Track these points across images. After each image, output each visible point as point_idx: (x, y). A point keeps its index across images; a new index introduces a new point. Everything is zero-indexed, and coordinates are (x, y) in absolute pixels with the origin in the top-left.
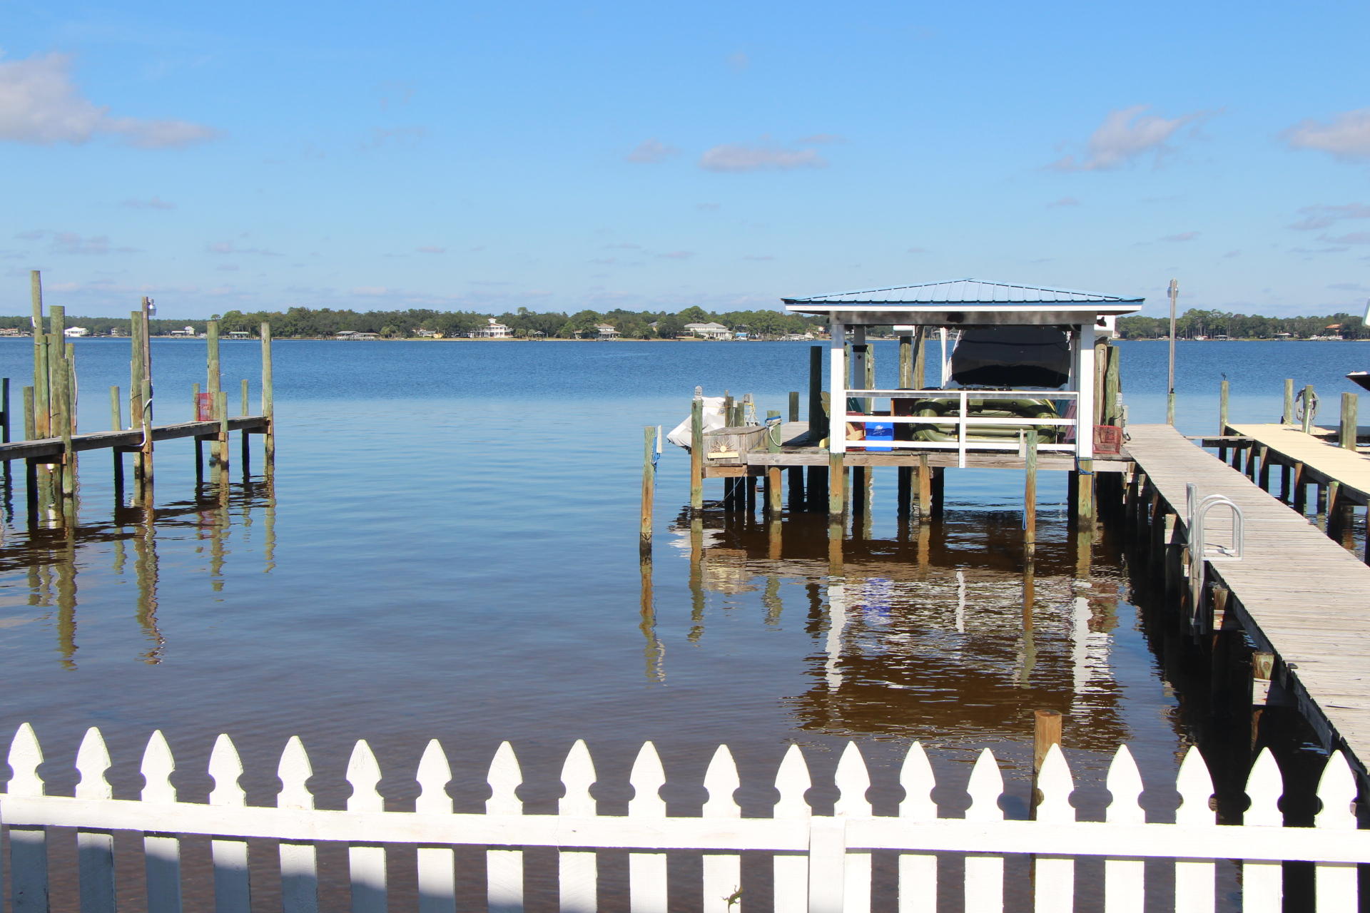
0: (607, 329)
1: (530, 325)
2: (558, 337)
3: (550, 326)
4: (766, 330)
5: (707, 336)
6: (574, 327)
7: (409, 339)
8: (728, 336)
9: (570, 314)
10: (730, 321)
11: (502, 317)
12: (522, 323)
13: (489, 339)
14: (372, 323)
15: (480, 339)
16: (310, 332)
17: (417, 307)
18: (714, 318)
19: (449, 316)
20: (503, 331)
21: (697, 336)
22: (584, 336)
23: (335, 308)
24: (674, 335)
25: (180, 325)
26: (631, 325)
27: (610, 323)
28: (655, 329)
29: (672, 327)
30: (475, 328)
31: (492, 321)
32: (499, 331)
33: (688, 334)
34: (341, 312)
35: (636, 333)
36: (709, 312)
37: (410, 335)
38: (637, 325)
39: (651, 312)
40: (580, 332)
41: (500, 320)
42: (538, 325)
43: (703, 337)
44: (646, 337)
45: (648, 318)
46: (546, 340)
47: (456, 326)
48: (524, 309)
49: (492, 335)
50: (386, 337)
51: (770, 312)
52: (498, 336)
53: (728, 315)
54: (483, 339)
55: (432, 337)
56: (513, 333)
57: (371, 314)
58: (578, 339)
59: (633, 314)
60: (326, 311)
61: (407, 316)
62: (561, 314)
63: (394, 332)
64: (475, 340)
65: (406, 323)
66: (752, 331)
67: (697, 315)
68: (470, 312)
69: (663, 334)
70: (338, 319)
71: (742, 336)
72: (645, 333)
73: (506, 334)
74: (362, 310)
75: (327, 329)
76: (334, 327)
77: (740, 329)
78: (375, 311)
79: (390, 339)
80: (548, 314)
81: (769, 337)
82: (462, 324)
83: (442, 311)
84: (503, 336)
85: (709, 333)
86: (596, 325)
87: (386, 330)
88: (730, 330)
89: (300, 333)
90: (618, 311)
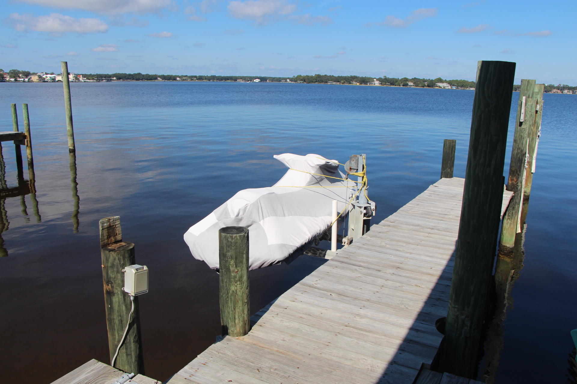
0: (410, 84)
1: (387, 81)
2: (395, 85)
3: (393, 82)
4: (462, 86)
5: (443, 87)
6: (400, 83)
7: (349, 85)
8: (450, 87)
9: (400, 78)
10: (451, 83)
11: (379, 79)
12: (384, 81)
13: (374, 85)
14: (338, 79)
15: (371, 85)
16: (321, 82)
17: (353, 75)
18: (446, 81)
19: (362, 78)
20: (378, 83)
21: (440, 87)
22: (403, 85)
23: (328, 75)
24: (432, 86)
25: (285, 79)
26: (419, 83)
27: (412, 82)
28: (426, 84)
29: (432, 84)
30: (370, 82)
31: (375, 80)
32: (377, 83)
33: (437, 86)
34: (330, 76)
35: (420, 85)
36: (444, 80)
37: (350, 83)
38: (420, 82)
39: (426, 79)
40: (402, 84)
41: (377, 80)
42: (389, 82)
43: (441, 87)
44: (423, 87)
45: (424, 81)
46: (391, 86)
47: (364, 81)
48: (385, 76)
49: (375, 84)
50: (343, 84)
51: (464, 80)
52: (376, 85)
53: (450, 81)
54: (372, 85)
55: (356, 84)
56: (381, 84)
57: (339, 77)
58: (401, 86)
59: (419, 79)
60: (326, 75)
61: (349, 77)
62: (397, 78)
63: (345, 82)
64: (370, 85)
65: (349, 80)
66: (458, 86)
67: (440, 80)
68: (369, 77)
69: (428, 86)
70: (329, 78)
71: (454, 88)
72: (423, 85)
73: (379, 84)
74: (336, 75)
75: (325, 81)
76: (328, 81)
77: (453, 85)
78: (340, 76)
79: (344, 84)
80: (393, 78)
81: (463, 88)
82: (366, 80)
83: (360, 76)
84: (378, 85)
85: (443, 86)
86: (407, 82)
87: (342, 81)
88: (450, 85)
89: (318, 82)
90: (415, 78)
